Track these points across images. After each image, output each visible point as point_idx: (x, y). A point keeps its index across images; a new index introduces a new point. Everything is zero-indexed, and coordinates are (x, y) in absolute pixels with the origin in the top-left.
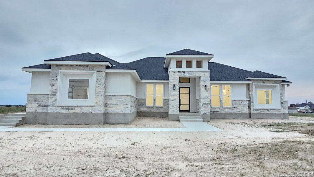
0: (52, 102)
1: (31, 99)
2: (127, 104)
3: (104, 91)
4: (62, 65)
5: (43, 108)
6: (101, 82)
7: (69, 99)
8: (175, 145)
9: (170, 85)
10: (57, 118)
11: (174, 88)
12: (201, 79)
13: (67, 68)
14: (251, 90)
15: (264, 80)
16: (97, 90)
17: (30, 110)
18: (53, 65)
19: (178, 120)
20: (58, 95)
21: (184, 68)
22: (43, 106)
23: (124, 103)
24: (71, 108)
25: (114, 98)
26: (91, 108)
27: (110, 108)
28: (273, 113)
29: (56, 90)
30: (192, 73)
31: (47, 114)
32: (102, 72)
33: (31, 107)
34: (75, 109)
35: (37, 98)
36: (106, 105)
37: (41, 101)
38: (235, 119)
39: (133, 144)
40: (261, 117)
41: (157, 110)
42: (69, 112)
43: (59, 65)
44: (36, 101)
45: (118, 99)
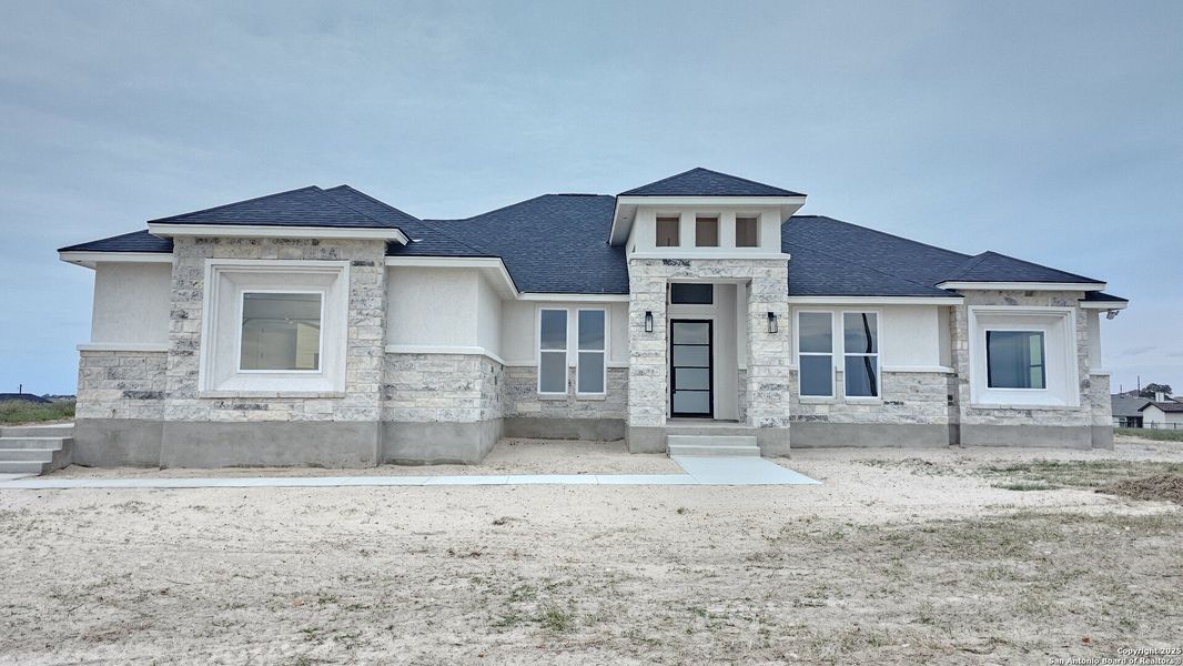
0: (181, 381)
1: (95, 369)
2: (467, 388)
3: (380, 337)
4: (216, 240)
5: (141, 403)
6: (368, 303)
7: (243, 371)
8: (643, 526)
9: (632, 315)
10: (198, 442)
11: (649, 323)
12: (755, 289)
13: (237, 250)
14: (959, 330)
15: (1013, 291)
16: (354, 336)
17: (92, 411)
18: (182, 238)
19: (664, 451)
20: (202, 352)
21: (687, 247)
22: (142, 398)
23: (457, 385)
24: (253, 403)
25: (417, 364)
26: (330, 404)
27: (403, 403)
28: (1050, 424)
29: (195, 336)
30: (719, 267)
31: (158, 426)
32: (372, 264)
33: (96, 402)
34: (270, 406)
35: (119, 366)
36: (387, 391)
37: (134, 378)
38: (892, 446)
39: (500, 524)
40: (1001, 442)
41: (583, 412)
42: (245, 419)
43: (206, 240)
44: (112, 375)
45: (435, 369)
